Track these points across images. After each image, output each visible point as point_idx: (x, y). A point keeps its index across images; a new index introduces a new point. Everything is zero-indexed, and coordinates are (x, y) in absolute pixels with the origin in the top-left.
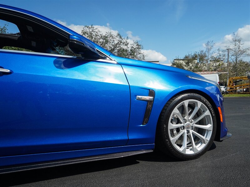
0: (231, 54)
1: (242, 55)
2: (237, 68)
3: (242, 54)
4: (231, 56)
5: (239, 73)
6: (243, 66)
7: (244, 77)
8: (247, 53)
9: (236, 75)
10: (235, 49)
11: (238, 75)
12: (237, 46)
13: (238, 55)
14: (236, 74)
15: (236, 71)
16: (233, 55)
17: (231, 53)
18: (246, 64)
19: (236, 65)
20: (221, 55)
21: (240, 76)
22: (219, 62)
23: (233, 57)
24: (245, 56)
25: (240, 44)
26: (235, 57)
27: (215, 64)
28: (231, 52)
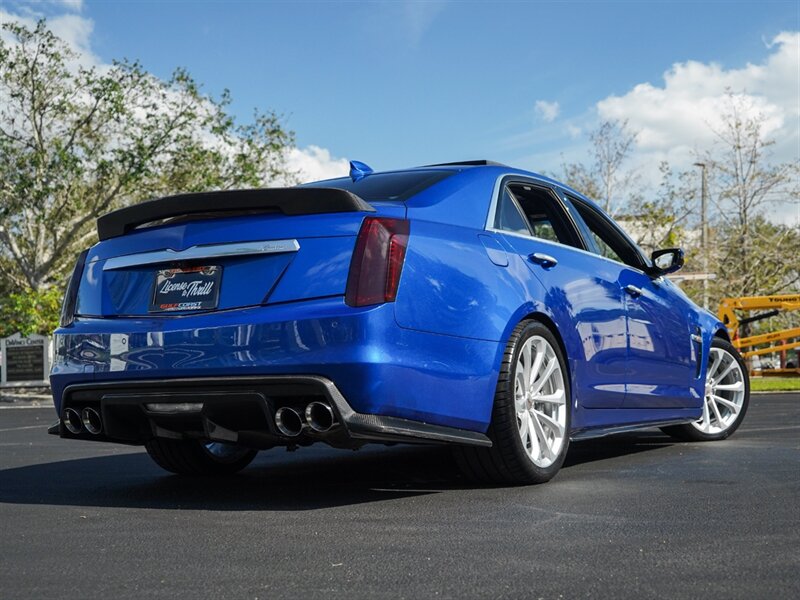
0: (720, 190)
1: (768, 196)
2: (746, 259)
3: (769, 187)
4: (720, 199)
5: (758, 281)
6: (774, 245)
7: (786, 300)
8: (788, 185)
9: (745, 292)
10: (735, 164)
11: (755, 290)
12: (743, 151)
13: (750, 194)
14: (745, 282)
15: (745, 271)
16: (727, 196)
17: (716, 185)
18: (789, 239)
19: (742, 241)
20: (677, 191)
21: (761, 295)
22: (668, 227)
23: (727, 204)
24: (781, 202)
25: (758, 144)
26: (737, 200)
27: (650, 234)
28: (716, 180)
